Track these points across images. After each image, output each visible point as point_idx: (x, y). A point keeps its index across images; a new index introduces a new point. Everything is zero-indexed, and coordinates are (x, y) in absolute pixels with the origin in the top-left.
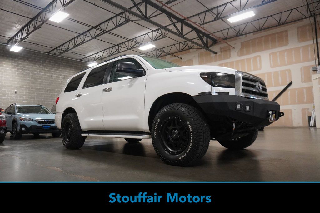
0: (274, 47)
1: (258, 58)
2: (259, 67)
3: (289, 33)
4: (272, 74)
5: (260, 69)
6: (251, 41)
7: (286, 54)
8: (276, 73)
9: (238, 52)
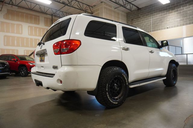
0: (31, 23)
1: (20, 26)
2: (20, 32)
3: (40, 18)
4: (29, 40)
5: (22, 34)
6: (15, 12)
7: (38, 29)
8: (31, 39)
9: (4, 15)
